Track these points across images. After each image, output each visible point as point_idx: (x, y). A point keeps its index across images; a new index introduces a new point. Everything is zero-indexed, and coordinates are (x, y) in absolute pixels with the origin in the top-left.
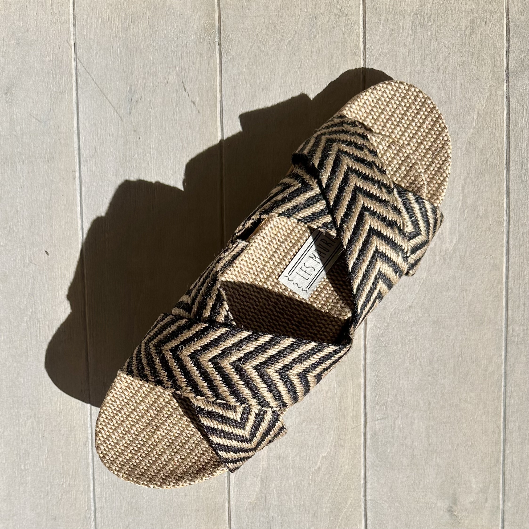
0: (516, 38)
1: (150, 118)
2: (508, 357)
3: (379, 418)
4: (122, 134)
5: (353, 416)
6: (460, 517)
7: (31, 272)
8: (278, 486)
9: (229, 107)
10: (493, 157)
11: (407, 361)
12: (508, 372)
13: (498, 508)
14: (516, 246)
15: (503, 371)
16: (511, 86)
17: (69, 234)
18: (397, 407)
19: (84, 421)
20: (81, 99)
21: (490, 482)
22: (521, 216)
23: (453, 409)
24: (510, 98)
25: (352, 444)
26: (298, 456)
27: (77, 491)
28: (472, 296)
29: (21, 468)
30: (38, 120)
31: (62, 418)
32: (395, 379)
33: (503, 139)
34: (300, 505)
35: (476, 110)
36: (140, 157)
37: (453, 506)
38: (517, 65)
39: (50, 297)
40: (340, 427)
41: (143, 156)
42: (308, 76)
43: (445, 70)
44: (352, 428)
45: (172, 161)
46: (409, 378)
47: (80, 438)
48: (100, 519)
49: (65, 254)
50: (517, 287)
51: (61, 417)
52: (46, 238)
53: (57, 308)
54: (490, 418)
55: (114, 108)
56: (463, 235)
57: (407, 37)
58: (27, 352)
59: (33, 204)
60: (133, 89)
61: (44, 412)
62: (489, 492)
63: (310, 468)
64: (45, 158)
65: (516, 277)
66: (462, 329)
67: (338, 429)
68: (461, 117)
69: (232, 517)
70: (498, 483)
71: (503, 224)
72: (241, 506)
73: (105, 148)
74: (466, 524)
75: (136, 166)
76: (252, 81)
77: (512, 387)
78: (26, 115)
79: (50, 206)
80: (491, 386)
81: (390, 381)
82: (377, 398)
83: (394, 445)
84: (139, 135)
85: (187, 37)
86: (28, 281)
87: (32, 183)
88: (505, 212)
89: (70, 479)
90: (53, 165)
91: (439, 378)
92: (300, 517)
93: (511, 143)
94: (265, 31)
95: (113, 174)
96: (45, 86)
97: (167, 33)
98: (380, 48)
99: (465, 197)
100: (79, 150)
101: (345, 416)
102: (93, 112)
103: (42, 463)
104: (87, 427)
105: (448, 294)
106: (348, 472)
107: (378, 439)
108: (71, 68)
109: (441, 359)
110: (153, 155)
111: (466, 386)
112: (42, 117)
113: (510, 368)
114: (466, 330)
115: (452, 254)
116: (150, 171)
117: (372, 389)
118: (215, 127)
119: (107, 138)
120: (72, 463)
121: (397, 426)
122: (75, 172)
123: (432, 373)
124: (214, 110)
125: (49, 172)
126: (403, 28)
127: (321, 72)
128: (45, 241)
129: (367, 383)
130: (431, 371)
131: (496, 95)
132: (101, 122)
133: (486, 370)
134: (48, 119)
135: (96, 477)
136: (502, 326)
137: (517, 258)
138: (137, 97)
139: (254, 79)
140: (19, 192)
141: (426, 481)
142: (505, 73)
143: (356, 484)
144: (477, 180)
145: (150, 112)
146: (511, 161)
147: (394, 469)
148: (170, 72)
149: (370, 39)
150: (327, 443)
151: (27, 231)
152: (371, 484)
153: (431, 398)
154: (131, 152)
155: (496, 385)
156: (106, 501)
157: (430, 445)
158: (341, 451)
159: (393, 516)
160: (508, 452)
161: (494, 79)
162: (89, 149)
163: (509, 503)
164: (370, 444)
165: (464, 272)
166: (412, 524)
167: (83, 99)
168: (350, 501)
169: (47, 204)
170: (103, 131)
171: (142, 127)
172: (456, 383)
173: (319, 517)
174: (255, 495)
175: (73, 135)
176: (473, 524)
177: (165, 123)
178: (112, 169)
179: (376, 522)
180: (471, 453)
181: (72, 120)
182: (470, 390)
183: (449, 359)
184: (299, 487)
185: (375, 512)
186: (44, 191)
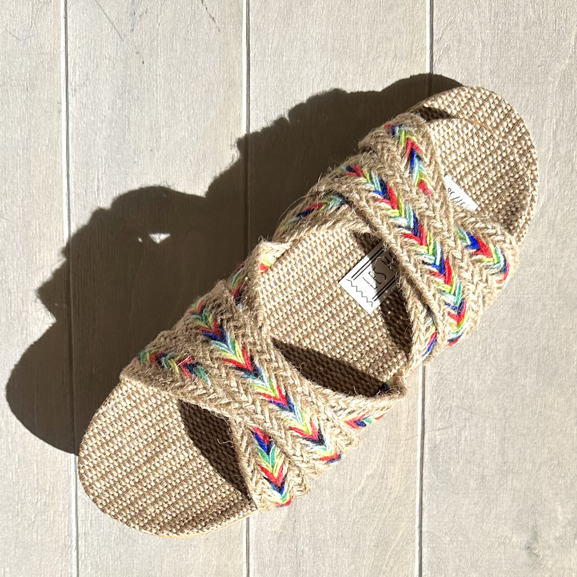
1: (158, 36)
3: (441, 427)
4: (122, 56)
5: (407, 424)
6: (541, 556)
8: (310, 511)
9: (258, 24)
11: (479, 355)
17: (50, 182)
18: (464, 414)
20: (71, 11)
23: (536, 417)
25: (406, 460)
26: (337, 474)
27: (55, 512)
28: (564, 272)
30: (16, 37)
32: (462, 378)
34: (338, 536)
36: (143, 87)
37: (532, 542)
39: (25, 261)
40: (390, 437)
41: (147, 85)
44: (406, 440)
45: (183, 92)
46: (481, 377)
48: (83, 548)
49: (45, 206)
52: (22, 187)
53: (33, 276)
55: (113, 24)
56: (553, 195)
59: (7, 144)
63: (351, 489)
64: (23, 85)
66: (549, 315)
67: (389, 440)
68: (554, 43)
69: (250, 550)
72: (263, 535)
73: (99, 74)
74: (549, 566)
75: (138, 97)
78: (1, 31)
79: (29, 146)
81: (455, 380)
82: (438, 402)
83: (458, 463)
84: (143, 58)
87: (6, 117)
89: (46, 495)
90: (33, 95)
91: (519, 377)
92: (337, 552)
95: (109, 107)
99: (557, 145)
100: (67, 76)
101: (397, 423)
102: (85, 28)
103: (10, 475)
105: (533, 269)
106: (400, 496)
107: (439, 455)
109: (522, 354)
110: (160, 83)
111: (553, 388)
112: (21, 32)
114: (554, 316)
115: (539, 218)
116: (156, 104)
117: (433, 390)
118: (240, 50)
119: (103, 62)
120: (49, 476)
121: (463, 439)
122: (61, 104)
123: (510, 370)
124: (239, 28)
125: (28, 104)
128: (21, 190)
129: (426, 383)
130: (509, 368)
132: (95, 41)
134: (29, 37)
138: (141, 9)
141: (498, 509)
143: (409, 511)
144: (572, 124)
145: (158, 29)
147: (458, 493)
150: (374, 457)
152: (428, 512)
153: (507, 403)
154: (132, 80)
156: (91, 525)
157: (505, 463)
158: (392, 468)
159: (456, 553)
162: (79, 76)
164: (429, 461)
165: (553, 242)
166: (479, 564)
167: (73, 12)
168: (401, 533)
169: (24, 144)
170: (98, 53)
171: (147, 48)
172: (541, 384)
173: (361, 553)
174: (281, 522)
175: (59, 57)
176: (558, 566)
177: (176, 43)
178: (107, 100)
179: (434, 560)
180: (557, 474)
181: (59, 38)
182: (558, 394)
183: (532, 353)
184: (337, 513)
185: (433, 548)
186: (21, 127)
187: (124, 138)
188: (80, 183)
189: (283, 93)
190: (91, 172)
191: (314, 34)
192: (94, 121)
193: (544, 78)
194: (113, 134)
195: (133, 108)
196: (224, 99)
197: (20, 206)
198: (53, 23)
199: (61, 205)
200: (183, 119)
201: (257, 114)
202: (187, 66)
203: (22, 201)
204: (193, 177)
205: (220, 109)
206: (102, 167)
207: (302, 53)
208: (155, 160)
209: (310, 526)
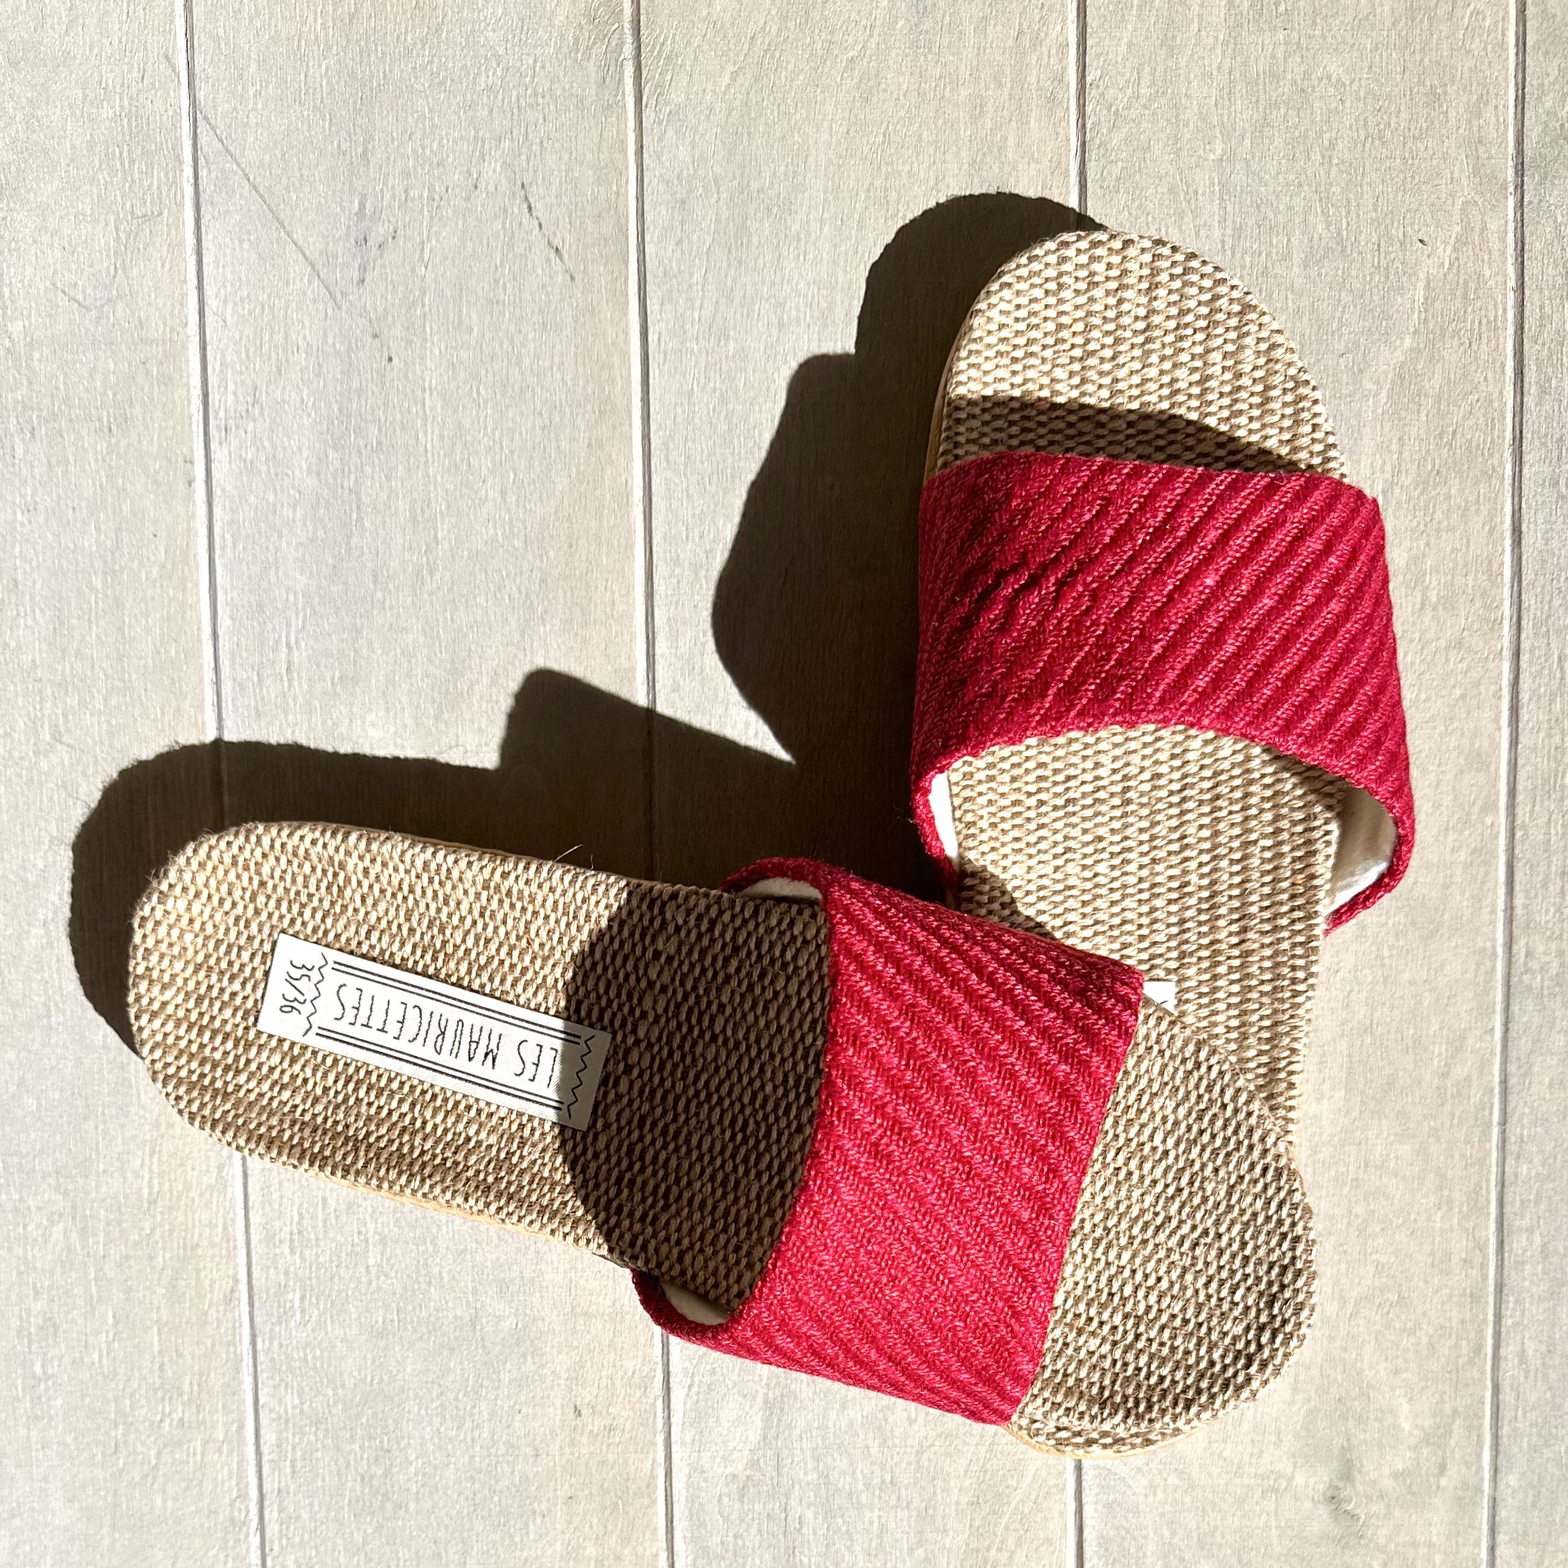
0: (1547, 53)
1: (424, 295)
2: (1513, 1034)
4: (338, 346)
6: (1363, 1517)
7: (58, 770)
8: (816, 1424)
9: (666, 262)
10: (1470, 422)
12: (1512, 1081)
13: (1478, 1490)
14: (1539, 696)
15: (1497, 1079)
16: (1530, 203)
17: (173, 654)
19: (225, 1228)
20: (210, 237)
21: (1455, 1412)
22: (1556, 603)
23: (1346, 1190)
24: (1527, 241)
27: (206, 1443)
29: (34, 1373)
30: (78, 302)
31: (159, 1218)
33: (1503, 366)
34: (883, 1482)
35: (1422, 276)
36: (390, 418)
37: (1341, 1485)
38: (1548, 139)
41: (401, 413)
42: (907, 168)
43: (1327, 154)
45: (489, 429)
47: (213, 1282)
48: (276, 1527)
49: (163, 714)
50: (1542, 821)
51: (154, 1217)
52: (104, 665)
54: (1455, 1221)
55: (313, 266)
57: (1212, 49)
58: (48, 1016)
59: (65, 563)
60: (368, 205)
61: (103, 1201)
62: (1453, 1443)
64: (100, 420)
65: (1539, 793)
66: (1374, 948)
68: (1375, 298)
69: (675, 1519)
70: (1479, 1416)
71: (1501, 628)
72: (704, 1484)
73: (284, 388)
74: (1382, 1541)
75: (379, 443)
76: (735, 183)
77: (1523, 1127)
78: (42, 288)
79: (117, 568)
80: (1460, 1123)
84: (389, 349)
85: (535, 47)
86: (51, 799)
87: (59, 498)
88: (1507, 592)
89: (183, 1403)
90: (124, 442)
92: (883, 1520)
93: (1526, 380)
94: (775, 28)
95: (309, 468)
96: (99, 195)
97: (473, 31)
98: (1128, 81)
100: (206, 395)
102: (247, 276)
103: (96, 1356)
104: (235, 1247)
108: (178, 140)
110: (431, 409)
111: (1384, 1121)
112: (89, 290)
113: (1520, 1067)
114: (1386, 952)
116: (423, 459)
118: (624, 325)
119: (291, 360)
120: (189, 1357)
122: (192, 463)
124: (620, 271)
125: (113, 464)
126: (1200, 25)
127: (949, 157)
128: (101, 675)
131: (1482, 231)
132: (272, 308)
133: (1445, 1075)
134: (109, 300)
135: (262, 1400)
136: (1494, 940)
137: (1542, 734)
138: (381, 231)
139: (742, 176)
140: (22, 525)
141: (1260, 1409)
142: (1510, 163)
144: (1422, 493)
145: (423, 279)
146: (1527, 435)
148: (482, 155)
149: (1098, 56)
151: (44, 647)
154: (363, 402)
155: (1476, 1119)
156: (294, 1472)
159: (1162, 1515)
160: (1510, 1322)
161: (1477, 180)
162: (235, 394)
163: (1510, 1477)
166: (1218, 1540)
167: (215, 237)
168: (1032, 1469)
169: (106, 562)
170: (279, 338)
171: (398, 325)
172: (1355, 1114)
173: (939, 1518)
174: (746, 1453)
175: (185, 348)
176: (1401, 1539)
177: (469, 313)
178: (305, 454)
179: (1112, 1533)
180: (1397, 1325)
181: (183, 303)
182: (1396, 1135)
183: (1334, 1039)
184: (879, 1428)
185: (1109, 1505)
186: (97, 522)
187: (348, 543)
188: (244, 655)
189: (730, 430)
190: (269, 627)
191: (801, 286)
192: (275, 505)
193: (1354, 384)
194: (320, 534)
195: (368, 469)
196: (589, 445)
197: (100, 713)
198: (167, 266)
199: (200, 707)
200: (491, 494)
201: (668, 482)
202: (496, 367)
203: (105, 700)
204: (517, 636)
205: (578, 471)
206: (297, 614)
207: (774, 331)
208: (426, 596)
209: (817, 1460)
